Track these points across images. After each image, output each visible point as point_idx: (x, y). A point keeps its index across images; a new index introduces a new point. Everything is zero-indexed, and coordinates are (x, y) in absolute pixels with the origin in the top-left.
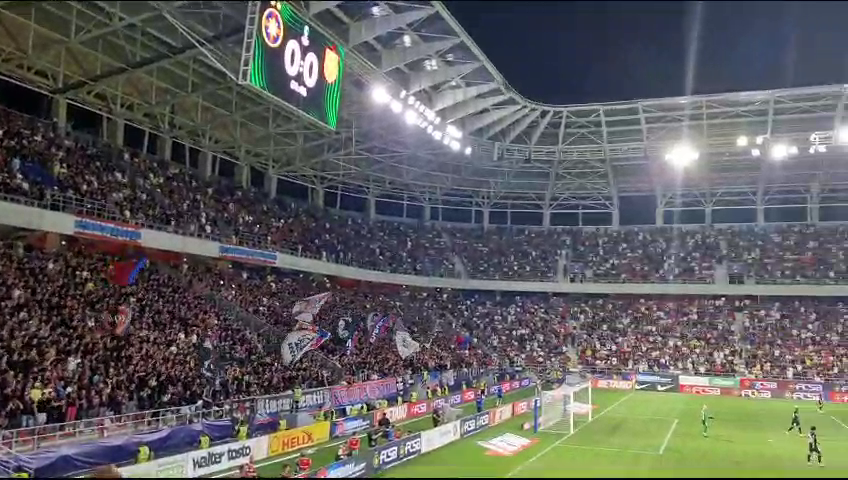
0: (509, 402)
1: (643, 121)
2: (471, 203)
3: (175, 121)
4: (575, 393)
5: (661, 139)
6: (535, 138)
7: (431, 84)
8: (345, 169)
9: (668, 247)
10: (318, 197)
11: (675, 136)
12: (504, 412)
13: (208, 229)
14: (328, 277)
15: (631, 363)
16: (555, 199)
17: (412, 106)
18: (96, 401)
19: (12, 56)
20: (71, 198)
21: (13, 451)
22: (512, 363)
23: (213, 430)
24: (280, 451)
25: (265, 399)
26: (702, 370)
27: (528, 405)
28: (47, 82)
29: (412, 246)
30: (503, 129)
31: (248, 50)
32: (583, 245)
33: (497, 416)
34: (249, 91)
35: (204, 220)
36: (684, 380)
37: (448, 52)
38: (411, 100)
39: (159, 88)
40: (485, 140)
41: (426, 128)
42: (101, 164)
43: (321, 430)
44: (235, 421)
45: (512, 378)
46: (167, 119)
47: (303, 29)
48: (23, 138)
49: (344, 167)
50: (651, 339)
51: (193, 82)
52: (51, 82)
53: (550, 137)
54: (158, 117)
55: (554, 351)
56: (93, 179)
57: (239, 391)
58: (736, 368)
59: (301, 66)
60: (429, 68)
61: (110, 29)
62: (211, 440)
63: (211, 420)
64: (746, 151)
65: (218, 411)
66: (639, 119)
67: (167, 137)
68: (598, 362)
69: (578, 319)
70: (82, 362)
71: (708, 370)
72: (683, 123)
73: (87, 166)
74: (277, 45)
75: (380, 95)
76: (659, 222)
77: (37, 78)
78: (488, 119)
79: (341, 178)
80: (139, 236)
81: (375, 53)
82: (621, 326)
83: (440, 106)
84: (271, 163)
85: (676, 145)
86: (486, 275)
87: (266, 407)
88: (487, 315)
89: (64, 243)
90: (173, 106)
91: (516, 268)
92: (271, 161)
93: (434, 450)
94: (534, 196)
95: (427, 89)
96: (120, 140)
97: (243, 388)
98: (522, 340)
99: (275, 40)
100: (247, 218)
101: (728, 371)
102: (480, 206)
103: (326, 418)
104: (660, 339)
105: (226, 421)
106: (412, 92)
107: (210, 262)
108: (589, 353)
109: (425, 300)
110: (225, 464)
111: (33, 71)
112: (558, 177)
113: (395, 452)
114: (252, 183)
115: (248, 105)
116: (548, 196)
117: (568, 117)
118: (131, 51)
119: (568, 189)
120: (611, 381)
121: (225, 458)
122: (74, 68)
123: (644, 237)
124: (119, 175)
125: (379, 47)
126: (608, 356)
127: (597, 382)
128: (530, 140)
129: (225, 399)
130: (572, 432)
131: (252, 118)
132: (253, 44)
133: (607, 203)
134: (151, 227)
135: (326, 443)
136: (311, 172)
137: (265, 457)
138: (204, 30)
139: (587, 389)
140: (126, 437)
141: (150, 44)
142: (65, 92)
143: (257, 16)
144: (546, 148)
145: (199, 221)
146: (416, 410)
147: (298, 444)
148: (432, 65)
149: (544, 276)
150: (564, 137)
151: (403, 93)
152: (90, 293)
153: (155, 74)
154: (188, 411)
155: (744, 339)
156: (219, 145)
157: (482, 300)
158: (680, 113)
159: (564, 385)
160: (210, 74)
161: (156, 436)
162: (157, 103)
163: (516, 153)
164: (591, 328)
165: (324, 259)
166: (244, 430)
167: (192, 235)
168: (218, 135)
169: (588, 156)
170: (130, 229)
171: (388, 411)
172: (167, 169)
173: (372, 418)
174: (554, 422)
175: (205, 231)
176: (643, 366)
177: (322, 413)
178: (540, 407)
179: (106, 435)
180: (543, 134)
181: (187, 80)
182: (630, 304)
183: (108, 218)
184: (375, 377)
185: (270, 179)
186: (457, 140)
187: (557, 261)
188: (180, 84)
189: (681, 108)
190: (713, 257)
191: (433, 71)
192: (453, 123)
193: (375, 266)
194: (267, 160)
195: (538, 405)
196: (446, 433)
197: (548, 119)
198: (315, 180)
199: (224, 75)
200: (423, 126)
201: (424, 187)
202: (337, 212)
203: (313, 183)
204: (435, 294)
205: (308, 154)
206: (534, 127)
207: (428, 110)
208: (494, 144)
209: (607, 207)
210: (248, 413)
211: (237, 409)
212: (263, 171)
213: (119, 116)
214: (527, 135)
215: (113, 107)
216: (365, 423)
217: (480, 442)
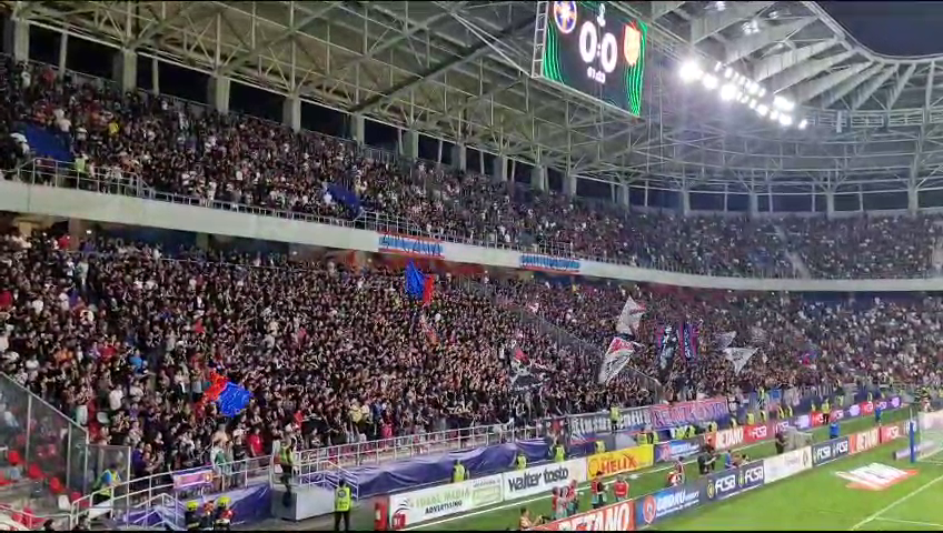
2: (809, 186)
3: (468, 127)
6: (892, 100)
7: (751, 51)
8: (653, 159)
10: (622, 195)
12: (869, 438)
13: (508, 238)
14: (642, 285)
19: (312, 78)
20: (373, 215)
21: (338, 467)
22: (875, 379)
25: (579, 418)
28: (345, 101)
30: (847, 94)
31: (540, 40)
33: (859, 443)
34: (543, 86)
35: (504, 229)
37: (772, 9)
38: (729, 72)
39: (450, 94)
40: (824, 109)
41: (748, 103)
43: (644, 454)
44: (548, 441)
45: (877, 397)
46: (459, 126)
47: (598, 9)
49: (651, 158)
51: (484, 83)
52: (348, 100)
53: (914, 97)
54: (451, 125)
57: (552, 411)
59: (598, 50)
60: (748, 32)
61: (401, 38)
62: (527, 461)
63: (524, 440)
65: (531, 430)
74: (570, 30)
75: (690, 71)
77: (337, 98)
78: (827, 84)
79: (647, 172)
80: (440, 250)
81: (686, 24)
83: (763, 76)
84: (570, 163)
86: (832, 273)
87: (580, 426)
88: (839, 322)
89: (370, 260)
90: (465, 111)
92: (569, 160)
93: (780, 481)
94: (893, 172)
95: (748, 58)
96: (415, 153)
97: (557, 406)
98: (885, 351)
99: (569, 25)
100: (547, 223)
102: (823, 191)
103: (648, 441)
105: (540, 442)
106: (729, 62)
107: (512, 273)
109: (758, 306)
110: (543, 486)
111: (331, 91)
112: (929, 146)
113: (733, 481)
114: (551, 187)
115: (543, 102)
116: (914, 169)
117: (936, 69)
118: (421, 58)
121: (542, 480)
122: (370, 84)
125: (684, 14)
128: (885, 104)
129: (537, 417)
131: (548, 114)
132: (545, 33)
134: (451, 239)
135: (650, 468)
136: (615, 168)
137: (584, 480)
138: (492, 25)
140: (442, 456)
141: (438, 47)
142: (361, 109)
144: (907, 112)
145: (497, 229)
146: (754, 433)
147: (620, 468)
148: (752, 28)
149: (912, 271)
150: (933, 95)
151: (718, 65)
152: (398, 309)
153: (446, 79)
154: (500, 430)
156: (513, 148)
160: (501, 72)
161: (467, 456)
162: (449, 110)
163: (867, 121)
165: (635, 264)
166: (561, 451)
167: (493, 245)
168: (511, 137)
170: (433, 243)
172: (463, 179)
175: (504, 242)
178: (918, 432)
179: (422, 452)
180: (902, 94)
181: (477, 81)
183: (410, 233)
184: (702, 395)
185: (569, 179)
186: (787, 113)
188: (472, 86)
191: (755, 36)
192: (784, 93)
193: (693, 269)
194: (565, 159)
195: (915, 429)
196: (794, 461)
197: (909, 74)
198: (618, 176)
199: (514, 71)
200: (743, 101)
201: (749, 173)
202: (646, 209)
203: (617, 179)
204: (768, 298)
205: (610, 148)
206: (890, 86)
207: (749, 81)
208: (836, 113)
210: (562, 433)
211: (550, 429)
212: (562, 171)
213: (414, 126)
214: (880, 96)
215: (406, 119)
216: (695, 447)
217: (838, 474)
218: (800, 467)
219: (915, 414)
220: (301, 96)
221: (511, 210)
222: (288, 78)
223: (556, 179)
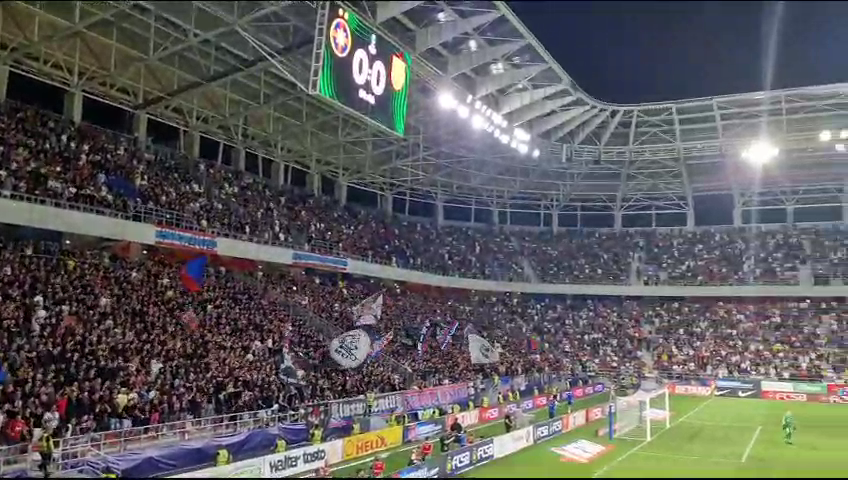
0: (582, 408)
1: (718, 118)
2: (539, 206)
3: (248, 132)
4: (652, 400)
5: (738, 135)
6: (606, 137)
7: (498, 88)
8: (413, 175)
9: (747, 248)
10: (387, 204)
11: (753, 131)
12: (577, 418)
13: (282, 237)
14: (402, 283)
15: (709, 368)
16: (628, 200)
17: (479, 111)
18: (177, 406)
19: (96, 75)
20: (151, 209)
21: (102, 453)
22: (584, 368)
23: (289, 433)
24: (355, 455)
25: (339, 403)
26: (786, 375)
27: (603, 412)
28: (128, 99)
29: (481, 250)
30: (571, 131)
31: (317, 61)
32: (657, 246)
33: (570, 423)
34: (319, 101)
35: (277, 229)
36: (766, 386)
37: (515, 54)
38: (478, 104)
39: (232, 101)
40: (553, 142)
41: (493, 132)
42: (179, 176)
43: (393, 434)
44: (310, 425)
45: (585, 383)
46: (240, 131)
47: (369, 38)
48: (107, 153)
49: (412, 173)
50: (731, 343)
51: (264, 93)
52: (132, 98)
53: (620, 138)
54: (232, 129)
55: (628, 356)
56: (171, 190)
57: (313, 396)
58: (823, 373)
59: (367, 73)
60: (495, 72)
61: (185, 45)
62: (287, 443)
63: (287, 424)
64: (830, 146)
65: (293, 415)
66: (714, 116)
67: (241, 148)
68: (675, 367)
69: (653, 323)
70: (164, 367)
71: (792, 375)
72: (761, 119)
73: (166, 178)
74: (344, 55)
75: (446, 100)
76: (738, 222)
77: (119, 95)
78: (556, 121)
79: (409, 185)
80: (215, 244)
81: (441, 59)
82: (699, 330)
83: (506, 110)
84: (341, 171)
85: (753, 141)
86: (555, 279)
87: (340, 411)
88: (558, 319)
89: (145, 252)
90: (246, 118)
91: (587, 271)
92: (341, 169)
93: (506, 457)
94: (604, 198)
95: (495, 93)
96: (196, 153)
97: (317, 393)
99: (344, 50)
100: (318, 225)
101: (814, 376)
102: (548, 208)
103: (398, 423)
104: (740, 343)
105: (301, 425)
106: (478, 96)
107: (284, 269)
108: (665, 357)
109: (494, 304)
110: (302, 467)
111: (116, 88)
112: (630, 177)
113: (468, 458)
114: (323, 191)
115: (318, 115)
116: (619, 195)
117: (638, 116)
118: (205, 65)
119: (640, 190)
120: (689, 387)
121: (300, 461)
122: (153, 84)
123: (722, 238)
124: (196, 187)
125: (444, 52)
126: (685, 361)
127: (674, 388)
128: (600, 142)
129: (300, 403)
130: (649, 439)
131: (323, 127)
132: (322, 55)
133: (681, 203)
134: (227, 236)
135: (398, 447)
136: (380, 179)
137: (340, 460)
138: (275, 43)
139: (664, 394)
140: (206, 440)
141: (223, 58)
142: (144, 108)
143: (325, 27)
144: (616, 149)
145: (272, 228)
146: (487, 415)
149: (616, 277)
150: (635, 136)
151: (470, 97)
152: (170, 300)
153: (228, 86)
154: (265, 415)
155: (830, 342)
156: (290, 155)
157: (553, 304)
158: (757, 108)
159: (640, 392)
160: (281, 86)
161: (235, 439)
162: (231, 115)
163: (585, 154)
164: (667, 332)
165: (394, 265)
166: (318, 433)
167: (266, 243)
168: (289, 144)
169: (661, 156)
170: (206, 238)
171: (459, 416)
172: (241, 179)
173: (443, 424)
174: (631, 428)
175: (278, 238)
176: (723, 372)
177: (393, 417)
178: (615, 413)
179: (187, 437)
180: (612, 134)
181: (259, 91)
182: (707, 308)
183: (186, 228)
184: (447, 381)
185: (340, 187)
186: (523, 142)
187: (630, 263)
188: (255, 97)
189: (757, 103)
190: (797, 257)
191: (500, 76)
192: (521, 126)
193: (444, 271)
194: (338, 168)
195: (613, 411)
196: (518, 439)
197: (618, 118)
198: (384, 187)
199: (294, 86)
200: (490, 130)
201: (492, 191)
202: (405, 218)
203: (382, 189)
204: (504, 298)
205: (377, 162)
206: (604, 128)
207: (495, 114)
208: (562, 146)
209: (681, 207)
210: (322, 417)
211: (312, 413)
212: (334, 179)
213: (195, 129)
214: (596, 136)
215: (189, 120)
216: (438, 428)
217: (553, 449)
218: (523, 444)
219: (614, 399)
220: (84, 91)
221: (285, 210)
222: (70, 72)
223: (328, 186)
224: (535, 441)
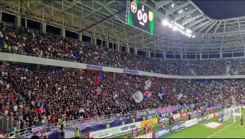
0: (213, 113)
2: (195, 52)
3: (109, 37)
4: (235, 110)
6: (216, 29)
7: (181, 18)
8: (157, 45)
10: (149, 54)
12: (211, 116)
14: (154, 77)
16: (224, 49)
17: (175, 25)
18: (95, 113)
19: (68, 24)
20: (85, 60)
21: (76, 125)
22: (213, 101)
23: (125, 120)
25: (139, 112)
27: (219, 113)
30: (204, 29)
31: (128, 15)
33: (209, 117)
34: (129, 26)
37: (186, 7)
38: (175, 23)
39: (105, 28)
40: (199, 33)
41: (180, 31)
43: (155, 121)
44: (131, 118)
45: (213, 106)
46: (107, 37)
47: (142, 7)
48: (72, 45)
51: (113, 26)
52: (78, 30)
53: (220, 30)
54: (105, 36)
55: (227, 97)
59: (142, 17)
60: (180, 13)
61: (92, 14)
62: (125, 123)
63: (124, 118)
65: (126, 115)
68: (242, 100)
73: (88, 51)
74: (135, 12)
75: (165, 23)
77: (75, 29)
78: (199, 26)
79: (155, 49)
80: (102, 68)
81: (164, 11)
83: (184, 24)
84: (135, 46)
86: (202, 74)
87: (139, 114)
89: (84, 71)
90: (109, 33)
92: (135, 45)
93: (189, 127)
94: (216, 49)
95: (181, 20)
96: (96, 43)
97: (133, 108)
98: (215, 94)
99: (135, 10)
100: (130, 62)
102: (199, 53)
105: (128, 118)
106: (175, 21)
107: (121, 74)
108: (239, 97)
109: (183, 83)
110: (129, 129)
111: (73, 27)
112: (224, 42)
113: (178, 127)
115: (128, 31)
116: (221, 49)
117: (226, 23)
118: (97, 19)
119: (228, 46)
122: (83, 25)
124: (96, 53)
127: (242, 106)
128: (214, 32)
129: (128, 112)
130: (235, 121)
131: (130, 34)
132: (129, 13)
133: (242, 49)
134: (105, 66)
135: (156, 124)
136: (147, 47)
137: (140, 128)
138: (115, 11)
139: (239, 108)
140: (103, 122)
141: (101, 16)
142: (81, 32)
143: (129, 5)
144: (219, 33)
145: (117, 63)
146: (183, 115)
147: (149, 125)
149: (221, 74)
150: (225, 29)
151: (172, 21)
152: (91, 84)
153: (103, 24)
154: (118, 115)
156: (121, 42)
159: (231, 108)
160: (118, 23)
162: (104, 32)
163: (209, 36)
165: (152, 72)
166: (134, 120)
167: (116, 67)
168: (120, 39)
169: (234, 35)
170: (100, 67)
172: (108, 50)
174: (229, 118)
175: (119, 66)
178: (223, 114)
179: (98, 121)
183: (94, 64)
184: (170, 106)
185: (135, 51)
186: (190, 34)
187: (226, 69)
188: (110, 26)
191: (181, 14)
192: (189, 29)
193: (166, 73)
194: (134, 45)
196: (193, 122)
197: (219, 24)
198: (148, 50)
199: (121, 22)
200: (179, 30)
201: (180, 49)
202: (155, 58)
203: (147, 50)
204: (186, 81)
205: (145, 43)
206: (215, 27)
207: (180, 25)
208: (202, 34)
209: (242, 50)
210: (134, 116)
211: (131, 115)
212: (133, 48)
213: (95, 37)
214: (213, 30)
215: (93, 35)
216: (168, 119)
217: (204, 125)
218: (195, 123)
219: (223, 110)
220: (65, 29)
221: (120, 58)
222: (62, 24)
223: (132, 50)
224: (198, 122)
